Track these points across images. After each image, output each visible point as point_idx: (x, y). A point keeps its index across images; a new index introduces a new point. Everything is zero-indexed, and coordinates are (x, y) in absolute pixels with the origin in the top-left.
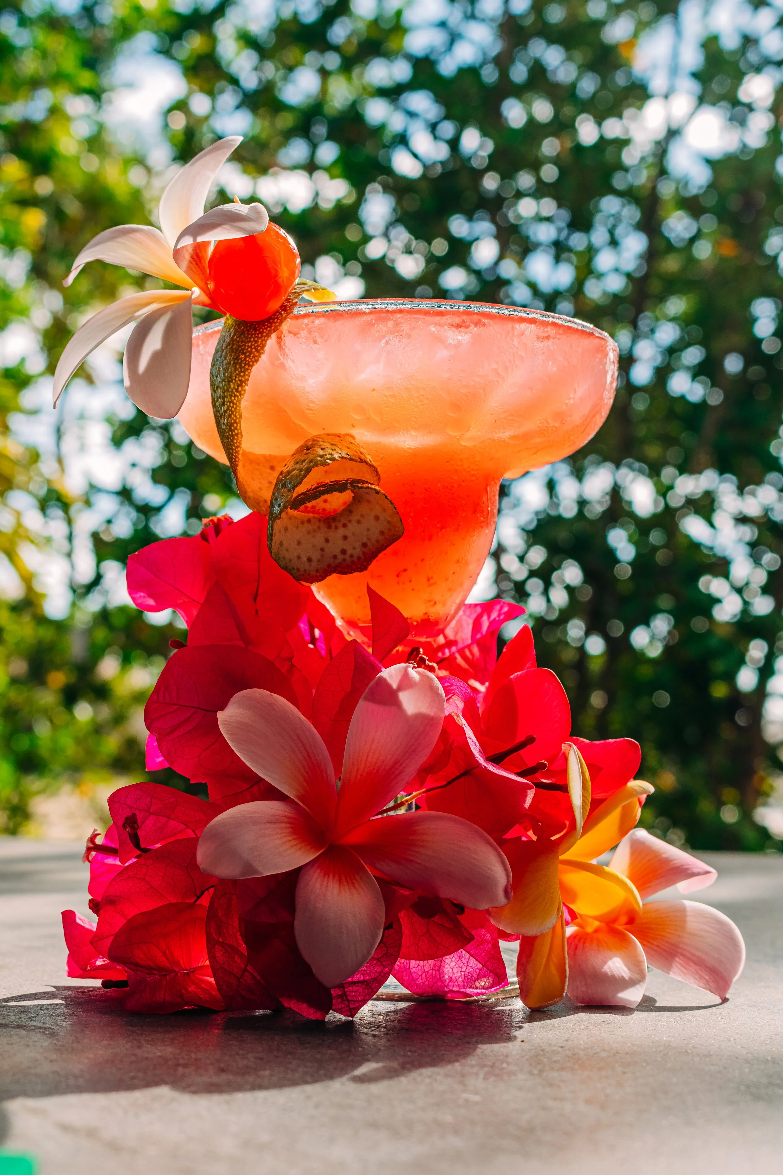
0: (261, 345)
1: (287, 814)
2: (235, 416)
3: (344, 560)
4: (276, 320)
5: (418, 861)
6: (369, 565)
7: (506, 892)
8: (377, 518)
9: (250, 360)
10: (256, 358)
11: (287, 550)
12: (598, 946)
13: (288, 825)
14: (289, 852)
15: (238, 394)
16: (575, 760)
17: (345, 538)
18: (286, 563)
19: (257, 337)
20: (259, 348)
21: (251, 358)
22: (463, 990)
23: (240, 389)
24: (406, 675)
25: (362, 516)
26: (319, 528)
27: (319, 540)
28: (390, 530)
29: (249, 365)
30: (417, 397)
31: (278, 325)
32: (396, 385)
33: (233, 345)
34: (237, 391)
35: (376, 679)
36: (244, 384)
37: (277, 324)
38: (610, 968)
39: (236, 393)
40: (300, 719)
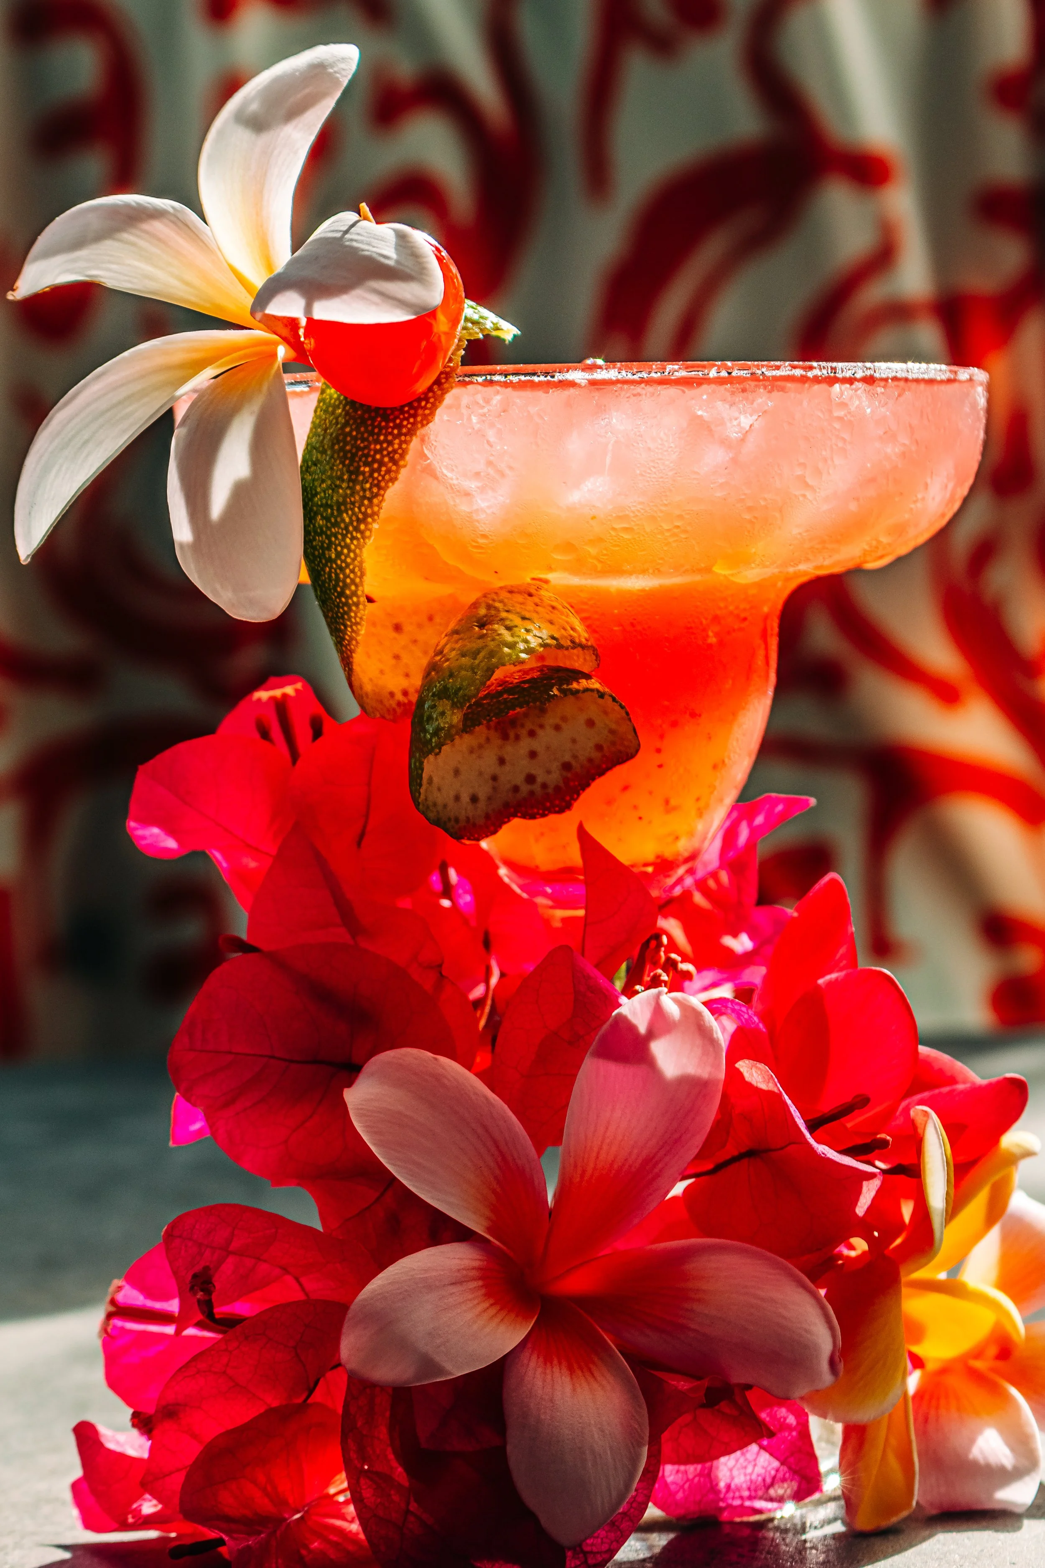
0: (400, 451)
1: (476, 1264)
2: (352, 571)
3: (532, 793)
4: (423, 403)
5: (693, 1326)
6: (576, 800)
7: (832, 1363)
8: (590, 723)
9: (380, 478)
10: (393, 475)
11: (439, 789)
12: (959, 1409)
13: (480, 1283)
14: (487, 1330)
15: (359, 536)
16: (936, 1141)
17: (533, 755)
18: (438, 812)
19: (391, 433)
20: (397, 456)
21: (382, 473)
22: (747, 1503)
23: (362, 527)
24: (658, 1010)
25: (564, 719)
26: (488, 740)
27: (488, 761)
28: (613, 743)
29: (380, 488)
30: (668, 530)
31: (429, 415)
32: (633, 512)
33: (346, 443)
34: (357, 529)
35: (611, 1020)
36: (370, 520)
37: (427, 412)
38: (982, 1452)
39: (354, 534)
40: (487, 1099)
